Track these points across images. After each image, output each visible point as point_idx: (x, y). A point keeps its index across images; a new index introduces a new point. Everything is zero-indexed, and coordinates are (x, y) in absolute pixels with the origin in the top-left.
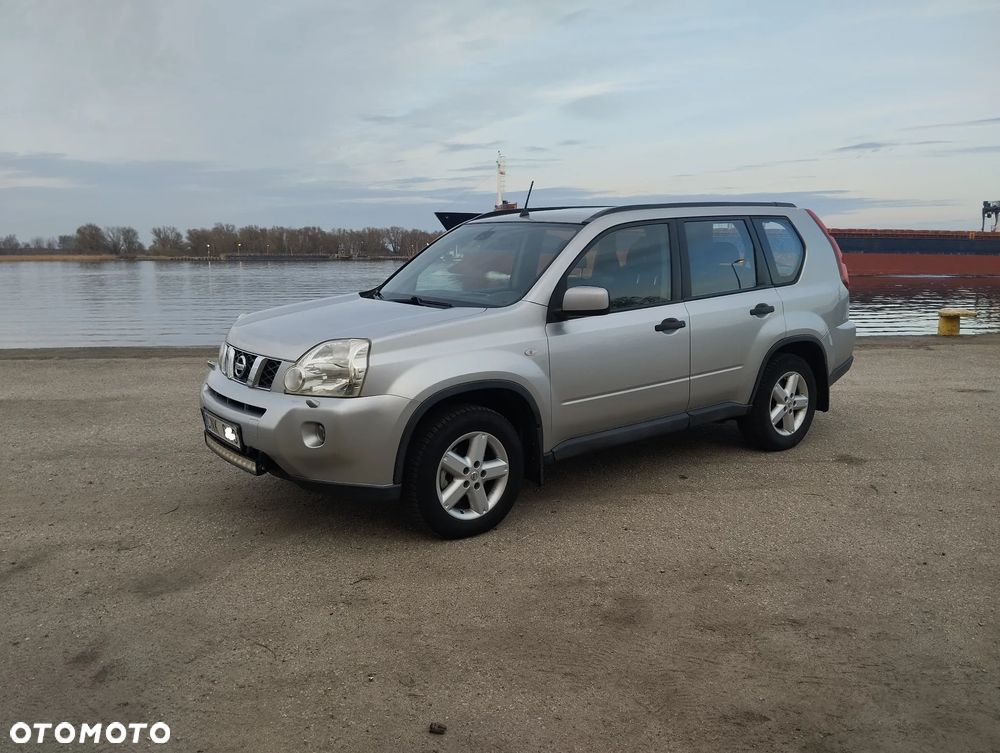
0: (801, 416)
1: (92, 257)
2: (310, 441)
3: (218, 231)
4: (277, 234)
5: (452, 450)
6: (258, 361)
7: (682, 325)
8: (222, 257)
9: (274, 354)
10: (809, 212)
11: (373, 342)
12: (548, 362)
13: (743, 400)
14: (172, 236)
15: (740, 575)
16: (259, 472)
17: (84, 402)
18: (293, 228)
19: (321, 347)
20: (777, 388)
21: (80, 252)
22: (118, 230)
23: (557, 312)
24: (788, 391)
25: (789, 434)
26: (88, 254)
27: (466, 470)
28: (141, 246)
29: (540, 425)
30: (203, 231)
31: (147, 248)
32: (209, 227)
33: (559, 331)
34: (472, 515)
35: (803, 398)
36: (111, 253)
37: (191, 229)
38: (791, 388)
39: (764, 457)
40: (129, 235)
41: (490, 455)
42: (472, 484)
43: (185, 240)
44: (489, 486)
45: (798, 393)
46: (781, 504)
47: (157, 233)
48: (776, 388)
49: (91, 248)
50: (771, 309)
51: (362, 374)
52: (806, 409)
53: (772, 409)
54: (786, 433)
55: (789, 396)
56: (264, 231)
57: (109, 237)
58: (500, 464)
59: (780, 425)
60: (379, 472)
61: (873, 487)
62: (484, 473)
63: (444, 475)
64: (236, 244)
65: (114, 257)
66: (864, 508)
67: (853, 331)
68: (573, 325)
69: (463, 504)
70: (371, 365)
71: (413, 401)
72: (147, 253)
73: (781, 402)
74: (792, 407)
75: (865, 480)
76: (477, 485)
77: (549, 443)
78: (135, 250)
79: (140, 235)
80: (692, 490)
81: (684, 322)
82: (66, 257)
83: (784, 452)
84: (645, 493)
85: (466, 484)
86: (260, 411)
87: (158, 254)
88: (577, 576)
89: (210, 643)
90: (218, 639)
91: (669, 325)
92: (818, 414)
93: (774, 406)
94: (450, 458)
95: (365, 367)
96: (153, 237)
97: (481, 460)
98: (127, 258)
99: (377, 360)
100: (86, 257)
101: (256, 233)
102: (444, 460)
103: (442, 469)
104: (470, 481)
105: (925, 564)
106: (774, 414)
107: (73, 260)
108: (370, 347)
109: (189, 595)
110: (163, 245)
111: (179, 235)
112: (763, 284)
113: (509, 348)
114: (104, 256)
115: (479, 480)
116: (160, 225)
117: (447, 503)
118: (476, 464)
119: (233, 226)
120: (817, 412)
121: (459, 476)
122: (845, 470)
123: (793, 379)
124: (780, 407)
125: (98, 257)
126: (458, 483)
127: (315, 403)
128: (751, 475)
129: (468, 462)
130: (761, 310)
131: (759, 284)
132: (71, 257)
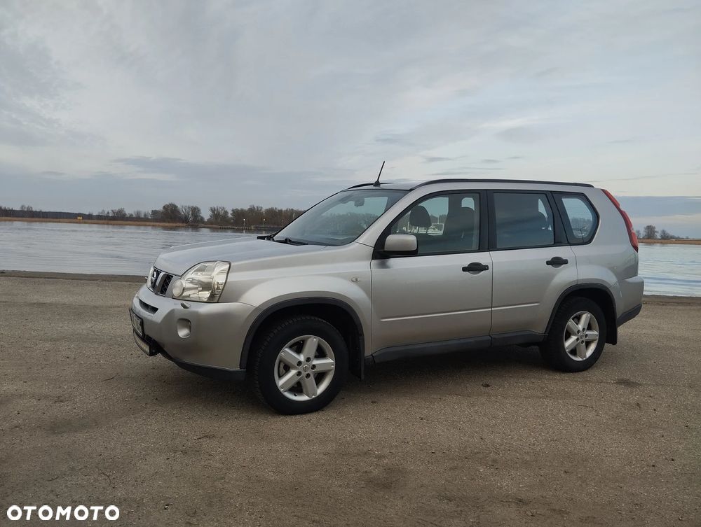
0: (593, 347)
1: (171, 224)
2: (183, 333)
3: (251, 210)
4: (289, 214)
5: (291, 347)
6: (162, 274)
7: (485, 268)
8: (252, 227)
9: (171, 271)
10: (603, 191)
11: (232, 264)
12: (371, 289)
13: (541, 329)
14: (222, 213)
15: (495, 461)
16: (152, 354)
17: (97, 307)
18: (300, 210)
19: (198, 266)
20: (571, 323)
21: (164, 221)
22: (189, 207)
23: (381, 253)
24: (580, 327)
25: (580, 359)
26: (169, 222)
27: (300, 363)
28: (202, 218)
29: (362, 334)
30: (242, 210)
31: (206, 220)
32: (246, 208)
33: (383, 266)
34: (304, 398)
35: (594, 333)
36: (183, 222)
37: (234, 208)
38: (582, 325)
39: (558, 376)
40: (195, 211)
41: (321, 354)
42: (304, 374)
43: (230, 216)
44: (319, 377)
45: (590, 328)
46: (555, 411)
47: (213, 210)
48: (569, 323)
49: (171, 218)
50: (565, 262)
51: (221, 287)
52: (596, 342)
53: (566, 340)
54: (579, 359)
55: (581, 330)
56: (281, 211)
57: (183, 212)
58: (328, 362)
59: (574, 352)
60: (230, 359)
61: (638, 405)
62: (314, 367)
63: (282, 366)
64: (262, 219)
65: (185, 225)
66: (623, 420)
67: (641, 284)
68: (395, 262)
69: (297, 388)
70: (228, 280)
71: (257, 309)
72: (205, 223)
73: (575, 334)
74: (584, 339)
75: (633, 399)
76: (308, 376)
77: (369, 349)
78: (198, 221)
79: (202, 211)
80: (489, 395)
81: (487, 266)
82: (155, 224)
83: (576, 374)
84: (450, 394)
85: (299, 374)
86: (154, 310)
87: (212, 224)
88: (365, 449)
89: (73, 469)
90: (80, 467)
91: (475, 268)
92: (607, 346)
93: (568, 337)
94: (287, 353)
95: (224, 281)
96: (210, 213)
97: (312, 356)
98: (192, 226)
99: (234, 277)
100: (167, 224)
101: (275, 212)
102: (282, 354)
103: (280, 362)
104: (303, 372)
105: (653, 466)
106: (568, 344)
107: (159, 226)
108: (230, 267)
109: (81, 436)
110: (216, 219)
111: (226, 212)
112: (561, 242)
113: (339, 275)
114: (178, 224)
115: (310, 371)
116: (215, 206)
117: (282, 387)
118: (308, 360)
119: (261, 208)
120: (606, 344)
121: (294, 368)
122: (622, 389)
123: (585, 317)
124: (573, 338)
125: (174, 225)
126: (293, 372)
127: (187, 305)
128: (542, 388)
129: (302, 358)
130: (557, 262)
131: (557, 243)
132: (157, 224)
